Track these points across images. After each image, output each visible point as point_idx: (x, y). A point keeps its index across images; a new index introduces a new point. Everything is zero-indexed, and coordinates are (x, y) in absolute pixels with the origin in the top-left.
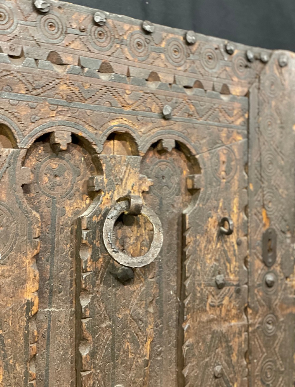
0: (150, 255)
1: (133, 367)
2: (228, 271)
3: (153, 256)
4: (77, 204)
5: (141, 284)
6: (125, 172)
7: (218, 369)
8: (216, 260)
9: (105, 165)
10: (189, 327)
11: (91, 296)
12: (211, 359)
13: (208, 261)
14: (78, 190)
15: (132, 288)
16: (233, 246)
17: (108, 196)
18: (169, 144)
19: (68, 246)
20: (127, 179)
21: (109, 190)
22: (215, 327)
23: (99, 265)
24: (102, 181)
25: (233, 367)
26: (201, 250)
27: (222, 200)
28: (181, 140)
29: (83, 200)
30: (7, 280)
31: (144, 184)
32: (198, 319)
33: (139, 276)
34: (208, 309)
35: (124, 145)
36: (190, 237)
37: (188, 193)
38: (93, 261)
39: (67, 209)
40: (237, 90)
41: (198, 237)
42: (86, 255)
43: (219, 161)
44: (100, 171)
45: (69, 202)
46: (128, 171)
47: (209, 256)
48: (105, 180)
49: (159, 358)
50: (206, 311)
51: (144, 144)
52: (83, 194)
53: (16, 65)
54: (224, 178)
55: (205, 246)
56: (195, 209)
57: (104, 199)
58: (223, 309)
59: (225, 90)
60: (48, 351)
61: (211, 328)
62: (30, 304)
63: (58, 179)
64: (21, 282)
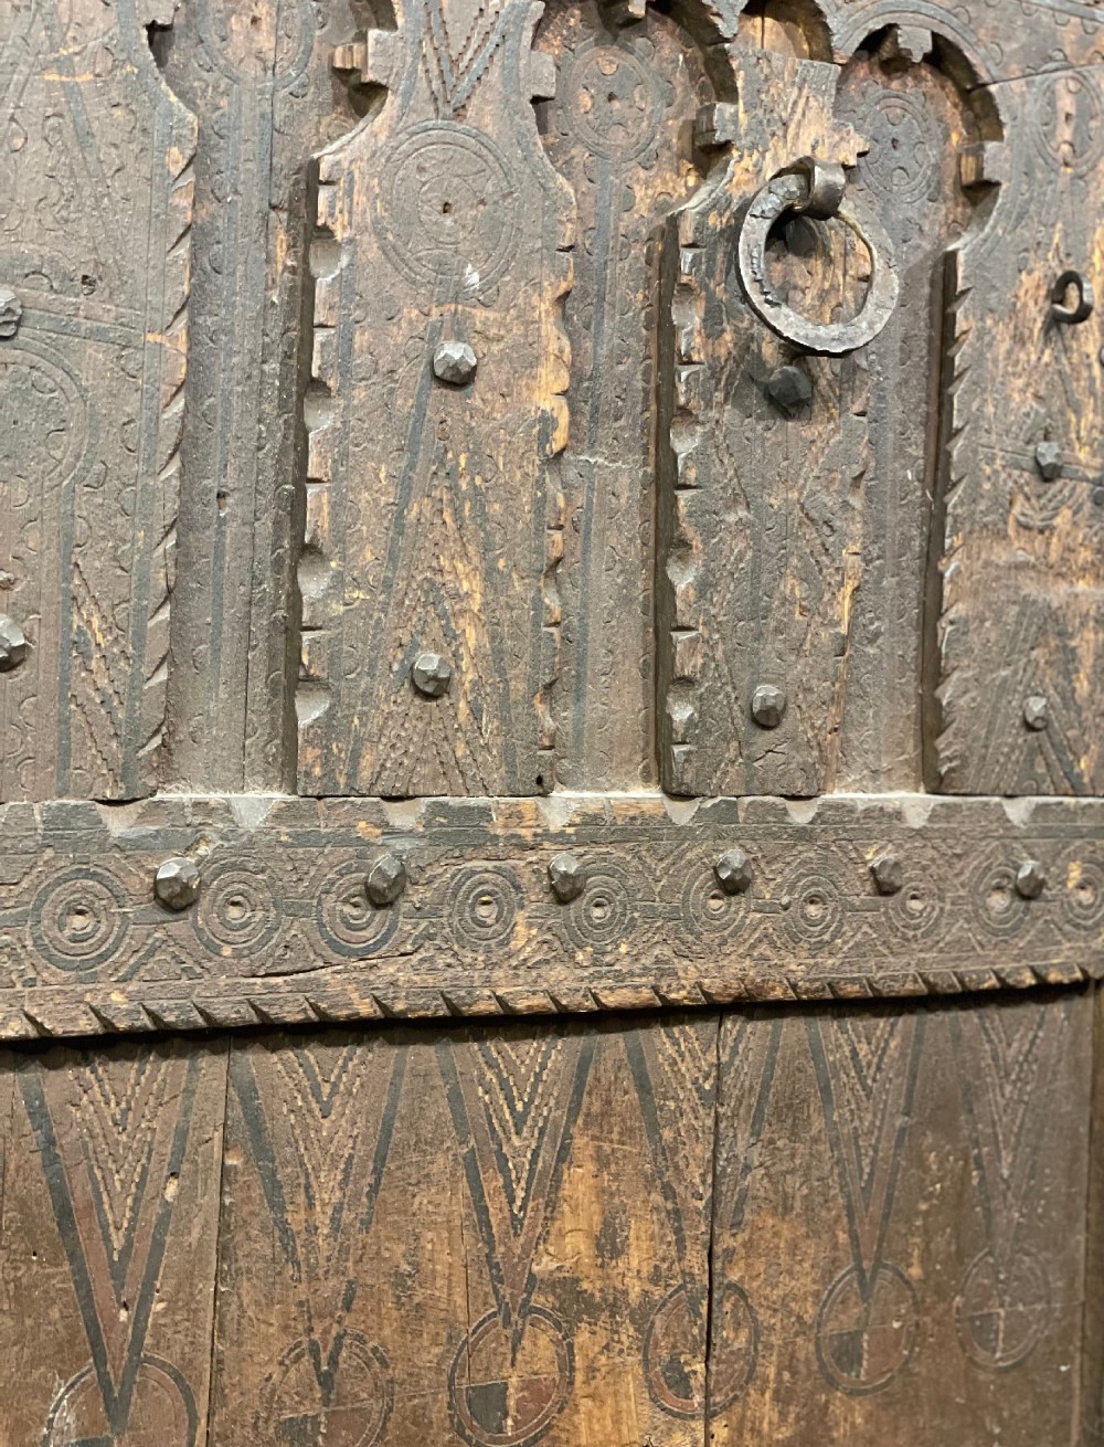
0: (864, 325)
1: (807, 646)
2: (1073, 436)
3: (871, 326)
4: (665, 182)
5: (832, 426)
6: (795, 103)
7: (1036, 706)
8: (1037, 397)
9: (742, 73)
10: (958, 572)
11: (699, 429)
12: (1015, 673)
13: (1016, 397)
14: (666, 144)
15: (809, 432)
16: (1089, 366)
17: (747, 162)
18: (917, 43)
19: (640, 296)
20: (799, 124)
21: (753, 146)
22: (1030, 588)
23: (723, 351)
24: (735, 119)
25: (1079, 711)
26: (995, 361)
27: (1059, 225)
28: (949, 35)
29: (679, 175)
30: (496, 348)
31: (844, 144)
32: (984, 555)
33: (826, 402)
34: (1011, 532)
36: (966, 317)
37: (962, 199)
38: (708, 336)
39: (639, 192)
41: (989, 322)
42: (689, 319)
43: (1055, 112)
44: (728, 92)
45: (642, 174)
46: (802, 102)
47: (1020, 382)
48: (741, 116)
49: (871, 650)
50: (1006, 536)
51: (847, 32)
52: (681, 156)
54: (1067, 164)
55: (1010, 352)
56: (985, 240)
57: (739, 171)
58: (1055, 540)
60: (585, 569)
61: (1018, 588)
62: (547, 422)
63: (616, 105)
64: (527, 360)
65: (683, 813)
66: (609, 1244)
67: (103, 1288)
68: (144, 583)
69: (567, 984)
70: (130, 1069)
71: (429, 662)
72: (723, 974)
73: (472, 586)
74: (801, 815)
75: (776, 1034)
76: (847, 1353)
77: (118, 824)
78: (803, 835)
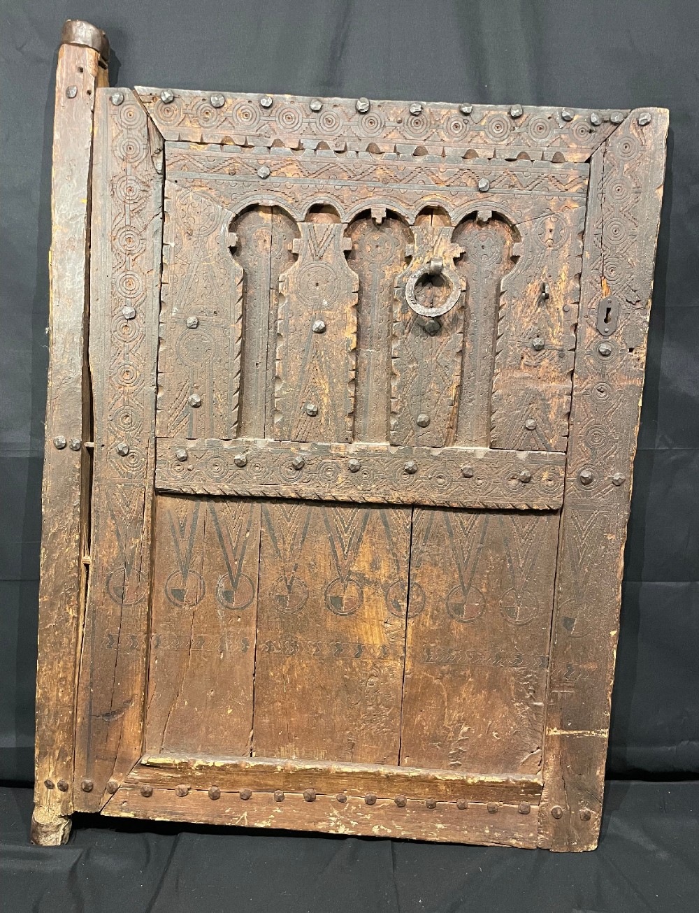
0: (445, 308)
1: (439, 403)
2: (551, 335)
3: (447, 308)
4: (396, 268)
5: (449, 337)
6: (437, 241)
7: (530, 423)
8: (534, 323)
9: (416, 234)
10: (498, 380)
11: (399, 341)
12: (522, 412)
13: (525, 324)
14: (396, 257)
15: (439, 340)
16: (558, 312)
17: (418, 261)
18: (485, 214)
19: (387, 303)
20: (438, 247)
21: (420, 256)
22: (530, 385)
23: (408, 318)
24: (413, 248)
25: (550, 424)
26: (516, 313)
27: (546, 267)
28: (498, 210)
29: (401, 266)
30: (333, 321)
31: (455, 251)
32: (510, 375)
33: (446, 329)
34: (522, 367)
35: (441, 219)
36: (504, 300)
37: (510, 261)
38: (403, 314)
39: (387, 273)
40: (575, 157)
41: (513, 301)
42: (397, 309)
43: (545, 229)
44: (411, 241)
45: (388, 267)
46: (439, 240)
47: (527, 320)
48: (416, 247)
49: (470, 404)
50: (519, 369)
51: (456, 216)
52: (401, 260)
53: (340, 159)
54: (550, 246)
55: (522, 311)
56: (512, 275)
57: (414, 264)
58: (541, 369)
59: (557, 159)
60: (368, 382)
61: (524, 385)
62: (349, 341)
63: (379, 248)
64: (343, 325)
65: (394, 450)
66: (374, 566)
67: (230, 556)
68: (231, 387)
69: (354, 494)
70: (235, 504)
71: (311, 407)
72: (408, 497)
73: (326, 387)
74: (436, 452)
75: (432, 515)
76: (458, 609)
77: (226, 445)
78: (436, 458)
